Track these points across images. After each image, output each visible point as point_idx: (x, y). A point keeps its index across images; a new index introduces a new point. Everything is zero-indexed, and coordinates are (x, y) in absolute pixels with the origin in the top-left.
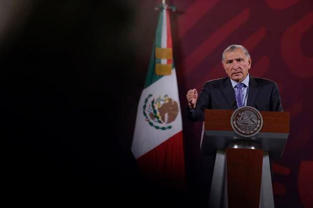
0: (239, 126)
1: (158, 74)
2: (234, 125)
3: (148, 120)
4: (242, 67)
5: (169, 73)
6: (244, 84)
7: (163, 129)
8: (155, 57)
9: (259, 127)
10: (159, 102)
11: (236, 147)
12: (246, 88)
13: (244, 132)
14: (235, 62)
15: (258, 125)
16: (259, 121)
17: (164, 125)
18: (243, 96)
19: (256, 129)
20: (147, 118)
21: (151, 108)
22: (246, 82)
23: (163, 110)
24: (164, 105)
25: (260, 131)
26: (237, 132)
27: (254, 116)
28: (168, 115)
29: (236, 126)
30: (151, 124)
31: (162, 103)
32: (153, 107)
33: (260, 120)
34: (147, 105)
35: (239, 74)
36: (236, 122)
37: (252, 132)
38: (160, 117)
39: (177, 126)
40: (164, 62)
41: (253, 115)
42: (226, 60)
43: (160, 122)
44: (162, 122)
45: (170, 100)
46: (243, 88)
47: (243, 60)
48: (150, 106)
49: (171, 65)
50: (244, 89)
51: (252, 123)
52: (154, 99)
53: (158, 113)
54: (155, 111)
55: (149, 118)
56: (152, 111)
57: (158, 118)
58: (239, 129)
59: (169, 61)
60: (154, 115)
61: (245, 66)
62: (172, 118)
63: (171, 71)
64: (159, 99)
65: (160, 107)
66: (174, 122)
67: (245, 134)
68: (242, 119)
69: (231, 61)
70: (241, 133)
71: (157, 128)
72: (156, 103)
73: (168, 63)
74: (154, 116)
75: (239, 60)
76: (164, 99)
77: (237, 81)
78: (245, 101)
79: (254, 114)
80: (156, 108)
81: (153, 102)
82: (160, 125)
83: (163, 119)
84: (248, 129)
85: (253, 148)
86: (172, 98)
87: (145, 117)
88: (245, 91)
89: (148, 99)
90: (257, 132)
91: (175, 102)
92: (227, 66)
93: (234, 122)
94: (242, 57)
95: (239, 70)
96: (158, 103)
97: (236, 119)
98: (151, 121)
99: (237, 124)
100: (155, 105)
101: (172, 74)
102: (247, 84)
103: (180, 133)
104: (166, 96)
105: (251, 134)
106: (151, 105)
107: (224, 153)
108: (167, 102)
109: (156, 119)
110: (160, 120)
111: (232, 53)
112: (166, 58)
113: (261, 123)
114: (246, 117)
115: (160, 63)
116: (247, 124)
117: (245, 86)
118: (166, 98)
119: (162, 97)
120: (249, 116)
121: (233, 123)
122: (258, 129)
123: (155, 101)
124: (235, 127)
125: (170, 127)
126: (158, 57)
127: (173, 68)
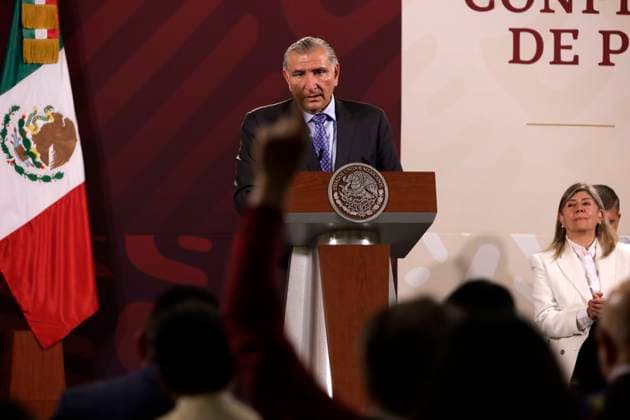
0: (344, 203)
1: (30, 61)
2: (335, 200)
3: (14, 162)
4: (323, 85)
5: (54, 59)
6: (327, 116)
7: (46, 179)
8: (21, 26)
9: (382, 203)
10: (34, 122)
11: (333, 242)
12: (332, 123)
13: (355, 214)
14: (310, 75)
15: (380, 200)
16: (381, 192)
17: (47, 171)
18: (328, 138)
19: (376, 207)
20: (11, 157)
21: (19, 135)
22: (331, 111)
23: (43, 138)
24: (45, 127)
25: (384, 211)
26: (342, 215)
27: (372, 181)
28: (55, 148)
29: (339, 202)
30: (20, 170)
31: (40, 123)
32: (23, 133)
33: (383, 188)
34: (8, 128)
35: (317, 99)
36: (339, 195)
37: (369, 213)
38: (38, 155)
39: (75, 171)
40: (41, 34)
41: (369, 181)
42: (293, 70)
43: (39, 165)
44: (44, 165)
45: (58, 116)
46: (326, 122)
47: (325, 71)
48: (15, 130)
49: (56, 41)
50: (327, 125)
51: (368, 196)
52: (24, 117)
53: (33, 147)
54: (27, 142)
55: (15, 157)
56: (21, 142)
57: (33, 156)
58: (345, 209)
59: (51, 33)
60: (26, 149)
61: (328, 83)
62: (63, 156)
63: (57, 54)
64: (34, 117)
65: (35, 133)
66: (67, 164)
67: (357, 217)
68: (350, 187)
69: (302, 73)
70: (348, 215)
71: (33, 177)
72: (27, 126)
73: (49, 37)
74: (24, 152)
75: (318, 71)
76: (45, 115)
77: (313, 111)
78: (332, 148)
79: (370, 177)
80: (29, 136)
81: (21, 122)
82: (40, 173)
83: (45, 158)
84: (361, 208)
85: (366, 242)
86: (62, 112)
87: (6, 155)
88: (330, 129)
89: (11, 117)
90: (379, 213)
91: (67, 120)
92: (294, 81)
93: (336, 194)
94: (324, 66)
95: (318, 91)
96: (31, 124)
97: (339, 190)
98: (19, 163)
99: (340, 199)
100: (25, 128)
101: (60, 60)
102: (333, 116)
103: (79, 187)
104: (49, 108)
105: (367, 216)
106: (17, 128)
107: (307, 254)
108: (51, 120)
109: (30, 160)
110: (38, 159)
111: (304, 57)
112: (45, 26)
113: (384, 194)
114: (356, 185)
115: (33, 37)
116: (360, 198)
117: (329, 119)
118: (49, 113)
119: (41, 112)
120: (362, 183)
121: (333, 197)
122: (381, 206)
123: (26, 120)
124: (338, 205)
125: (59, 176)
126: (27, 24)
127: (61, 48)
